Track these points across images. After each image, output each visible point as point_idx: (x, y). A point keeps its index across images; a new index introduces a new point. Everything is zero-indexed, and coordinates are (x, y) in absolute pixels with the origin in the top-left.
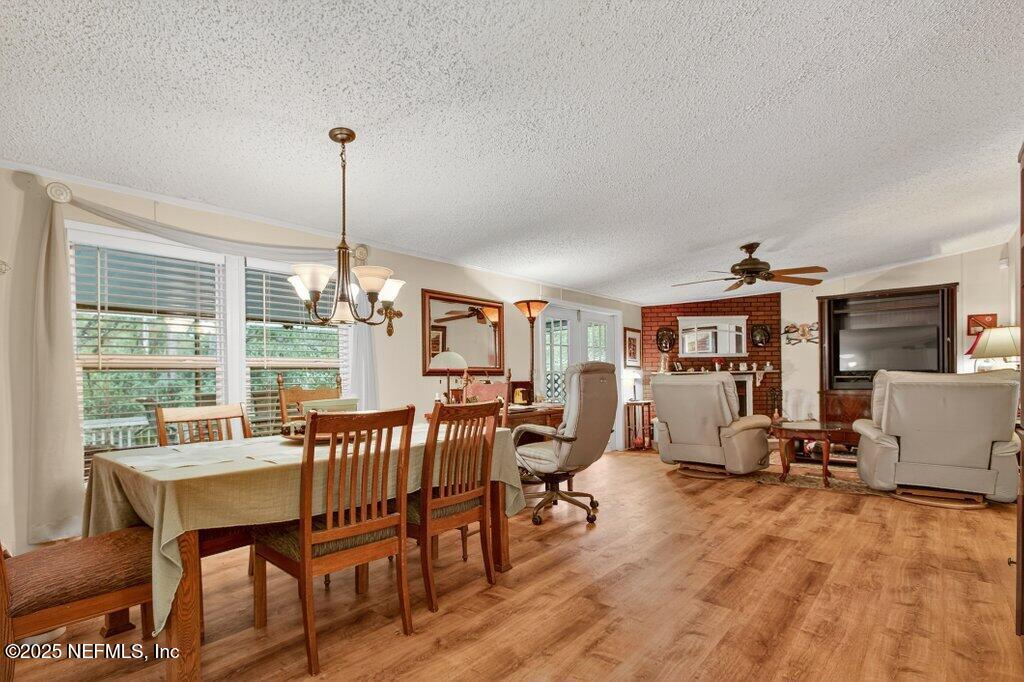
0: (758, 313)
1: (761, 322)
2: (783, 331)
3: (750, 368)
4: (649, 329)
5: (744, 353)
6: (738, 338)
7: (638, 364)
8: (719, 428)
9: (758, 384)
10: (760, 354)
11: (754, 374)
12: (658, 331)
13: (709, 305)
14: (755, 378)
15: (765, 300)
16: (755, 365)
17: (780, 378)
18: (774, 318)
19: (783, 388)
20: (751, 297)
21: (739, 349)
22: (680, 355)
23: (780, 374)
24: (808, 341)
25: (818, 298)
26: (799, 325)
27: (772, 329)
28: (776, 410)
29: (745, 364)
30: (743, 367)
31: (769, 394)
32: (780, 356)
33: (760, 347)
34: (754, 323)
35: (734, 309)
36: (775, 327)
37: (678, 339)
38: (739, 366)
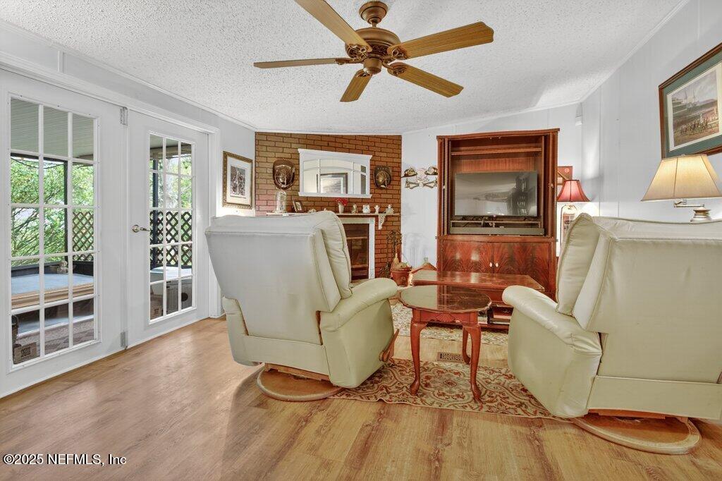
0: (382, 154)
1: (385, 164)
2: (403, 174)
3: (373, 211)
4: (264, 159)
5: (368, 195)
6: (363, 178)
7: (248, 202)
8: (318, 314)
9: (380, 227)
10: (383, 196)
11: (376, 217)
12: (275, 164)
13: (333, 139)
14: (377, 221)
15: (388, 141)
16: (377, 208)
17: (399, 221)
18: (395, 160)
19: (402, 232)
20: (375, 137)
21: (363, 191)
22: (301, 194)
23: (399, 217)
24: (425, 185)
25: (439, 138)
26: (417, 169)
27: (393, 171)
28: (396, 254)
29: (368, 206)
30: (366, 210)
31: (390, 238)
32: (400, 199)
33: (382, 189)
34: (377, 163)
35: (358, 147)
36: (396, 169)
37: (299, 175)
38: (362, 208)
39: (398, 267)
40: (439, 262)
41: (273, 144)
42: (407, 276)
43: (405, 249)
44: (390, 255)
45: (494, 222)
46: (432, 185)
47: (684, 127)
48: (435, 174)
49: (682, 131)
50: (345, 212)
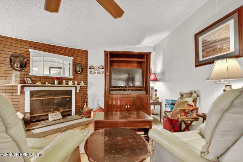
0: (78, 58)
1: (80, 62)
2: (88, 68)
3: (74, 84)
4: (3, 52)
5: (72, 77)
9: (78, 91)
10: (79, 77)
11: (76, 87)
12: (11, 55)
13: (52, 47)
14: (76, 88)
15: (82, 52)
16: (76, 82)
17: (87, 88)
18: (85, 61)
19: (88, 93)
20: (75, 50)
21: (70, 75)
22: (31, 74)
23: (87, 86)
24: (98, 73)
25: (105, 52)
26: (95, 66)
27: (84, 66)
28: (85, 104)
29: (72, 82)
30: (70, 83)
31: (82, 96)
32: (87, 79)
33: (79, 74)
34: (76, 62)
35: (66, 53)
36: (85, 65)
37: (29, 63)
38: (68, 82)
39: (86, 110)
40: (105, 107)
41: (10, 44)
42: (90, 113)
43: (89, 101)
44: (82, 104)
45: (127, 89)
46: (101, 73)
47: (208, 50)
48: (103, 68)
49: (206, 52)
50: (58, 84)
